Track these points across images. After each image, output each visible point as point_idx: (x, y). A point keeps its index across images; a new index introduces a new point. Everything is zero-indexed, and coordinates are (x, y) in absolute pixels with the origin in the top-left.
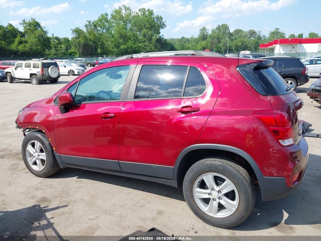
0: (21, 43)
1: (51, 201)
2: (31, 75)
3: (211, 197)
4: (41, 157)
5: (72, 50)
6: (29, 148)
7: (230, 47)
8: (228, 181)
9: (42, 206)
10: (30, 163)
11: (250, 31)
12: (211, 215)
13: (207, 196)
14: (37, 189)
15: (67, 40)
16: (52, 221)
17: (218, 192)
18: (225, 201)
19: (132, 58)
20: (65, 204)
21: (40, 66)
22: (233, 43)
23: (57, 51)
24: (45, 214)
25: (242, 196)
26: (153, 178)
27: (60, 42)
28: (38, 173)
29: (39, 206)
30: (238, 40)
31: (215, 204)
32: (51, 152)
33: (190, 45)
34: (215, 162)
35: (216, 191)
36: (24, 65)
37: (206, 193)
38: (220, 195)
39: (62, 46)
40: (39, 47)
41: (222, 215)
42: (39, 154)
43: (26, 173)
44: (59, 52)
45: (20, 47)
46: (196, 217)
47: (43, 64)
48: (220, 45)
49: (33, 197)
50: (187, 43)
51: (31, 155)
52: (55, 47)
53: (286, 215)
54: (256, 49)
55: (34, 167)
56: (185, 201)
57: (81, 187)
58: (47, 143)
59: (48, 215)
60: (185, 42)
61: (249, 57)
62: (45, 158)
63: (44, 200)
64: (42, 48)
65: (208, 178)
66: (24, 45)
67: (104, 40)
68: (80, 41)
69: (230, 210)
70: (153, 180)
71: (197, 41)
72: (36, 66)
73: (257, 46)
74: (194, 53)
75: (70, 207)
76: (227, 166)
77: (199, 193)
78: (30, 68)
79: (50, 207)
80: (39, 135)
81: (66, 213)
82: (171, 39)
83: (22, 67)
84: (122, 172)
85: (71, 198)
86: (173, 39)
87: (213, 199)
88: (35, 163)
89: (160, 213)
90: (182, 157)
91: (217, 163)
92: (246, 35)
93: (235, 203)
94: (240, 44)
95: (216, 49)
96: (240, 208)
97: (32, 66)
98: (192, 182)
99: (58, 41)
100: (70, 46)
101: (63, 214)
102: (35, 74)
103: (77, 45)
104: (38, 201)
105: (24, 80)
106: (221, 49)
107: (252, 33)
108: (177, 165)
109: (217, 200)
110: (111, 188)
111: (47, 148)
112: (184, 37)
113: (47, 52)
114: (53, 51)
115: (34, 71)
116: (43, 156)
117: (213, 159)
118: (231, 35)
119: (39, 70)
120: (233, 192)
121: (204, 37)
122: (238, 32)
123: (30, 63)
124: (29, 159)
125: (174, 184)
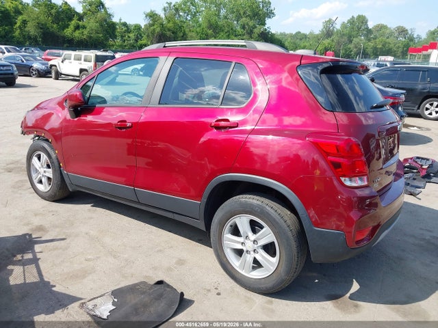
0: (77, 27)
1: (47, 232)
2: (82, 71)
3: (245, 249)
4: (47, 175)
5: (143, 42)
6: (35, 160)
7: (364, 51)
8: (266, 229)
9: (34, 236)
10: (35, 181)
11: (398, 28)
12: (243, 272)
13: (239, 247)
14: (36, 215)
15: (138, 28)
16: (39, 256)
17: (254, 243)
18: (262, 256)
19: (164, 47)
20: (64, 237)
21: (93, 59)
22: (370, 43)
23: (124, 42)
24: (34, 247)
25: (283, 252)
26: (175, 215)
27: (128, 29)
28: (44, 195)
29: (30, 235)
30: (377, 40)
31: (249, 258)
32: (57, 168)
33: (307, 44)
34: (251, 200)
35: (251, 241)
36: (73, 57)
37: (238, 242)
38: (256, 246)
39: (131, 35)
40: (101, 35)
41: (257, 275)
42: (46, 169)
43: (31, 193)
44: (126, 43)
45: (77, 34)
46: (224, 273)
47: (97, 57)
48: (349, 46)
49: (28, 224)
50: (303, 40)
51: (37, 171)
52: (122, 37)
53: (356, 286)
54: (404, 54)
55: (40, 187)
56: (211, 247)
57: (91, 218)
58: (54, 156)
59: (37, 248)
60: (301, 39)
61: (386, 65)
62: (51, 176)
63: (40, 228)
64: (104, 36)
65: (243, 222)
66: (81, 30)
67: (187, 30)
68: (154, 29)
69: (267, 270)
70: (177, 217)
71: (317, 39)
72: (88, 59)
73: (407, 51)
74: (245, 44)
75: (68, 241)
76: (267, 207)
77: (230, 241)
78: (80, 62)
79: (43, 239)
80: (45, 145)
81: (61, 248)
82: (281, 34)
83: (70, 59)
84: (139, 203)
85: (73, 231)
86: (284, 35)
87: (247, 251)
88: (41, 182)
89: (181, 262)
90: (210, 190)
91: (255, 202)
92: (391, 34)
93: (275, 260)
94: (380, 46)
95: (344, 52)
96: (280, 268)
97: (83, 59)
98: (222, 225)
99: (126, 28)
100: (140, 35)
101: (56, 248)
102: (86, 70)
103: (150, 34)
104: (32, 230)
105: (72, 78)
106: (351, 51)
107: (402, 31)
108: (204, 199)
109: (252, 253)
110: (129, 224)
111: (53, 163)
112: (299, 32)
113: (111, 42)
114: (118, 41)
115: (86, 65)
116: (50, 173)
117: (250, 196)
118: (369, 31)
119: (92, 64)
120: (272, 244)
121: (328, 33)
122: (381, 28)
123: (81, 55)
124: (34, 176)
125: (201, 225)
